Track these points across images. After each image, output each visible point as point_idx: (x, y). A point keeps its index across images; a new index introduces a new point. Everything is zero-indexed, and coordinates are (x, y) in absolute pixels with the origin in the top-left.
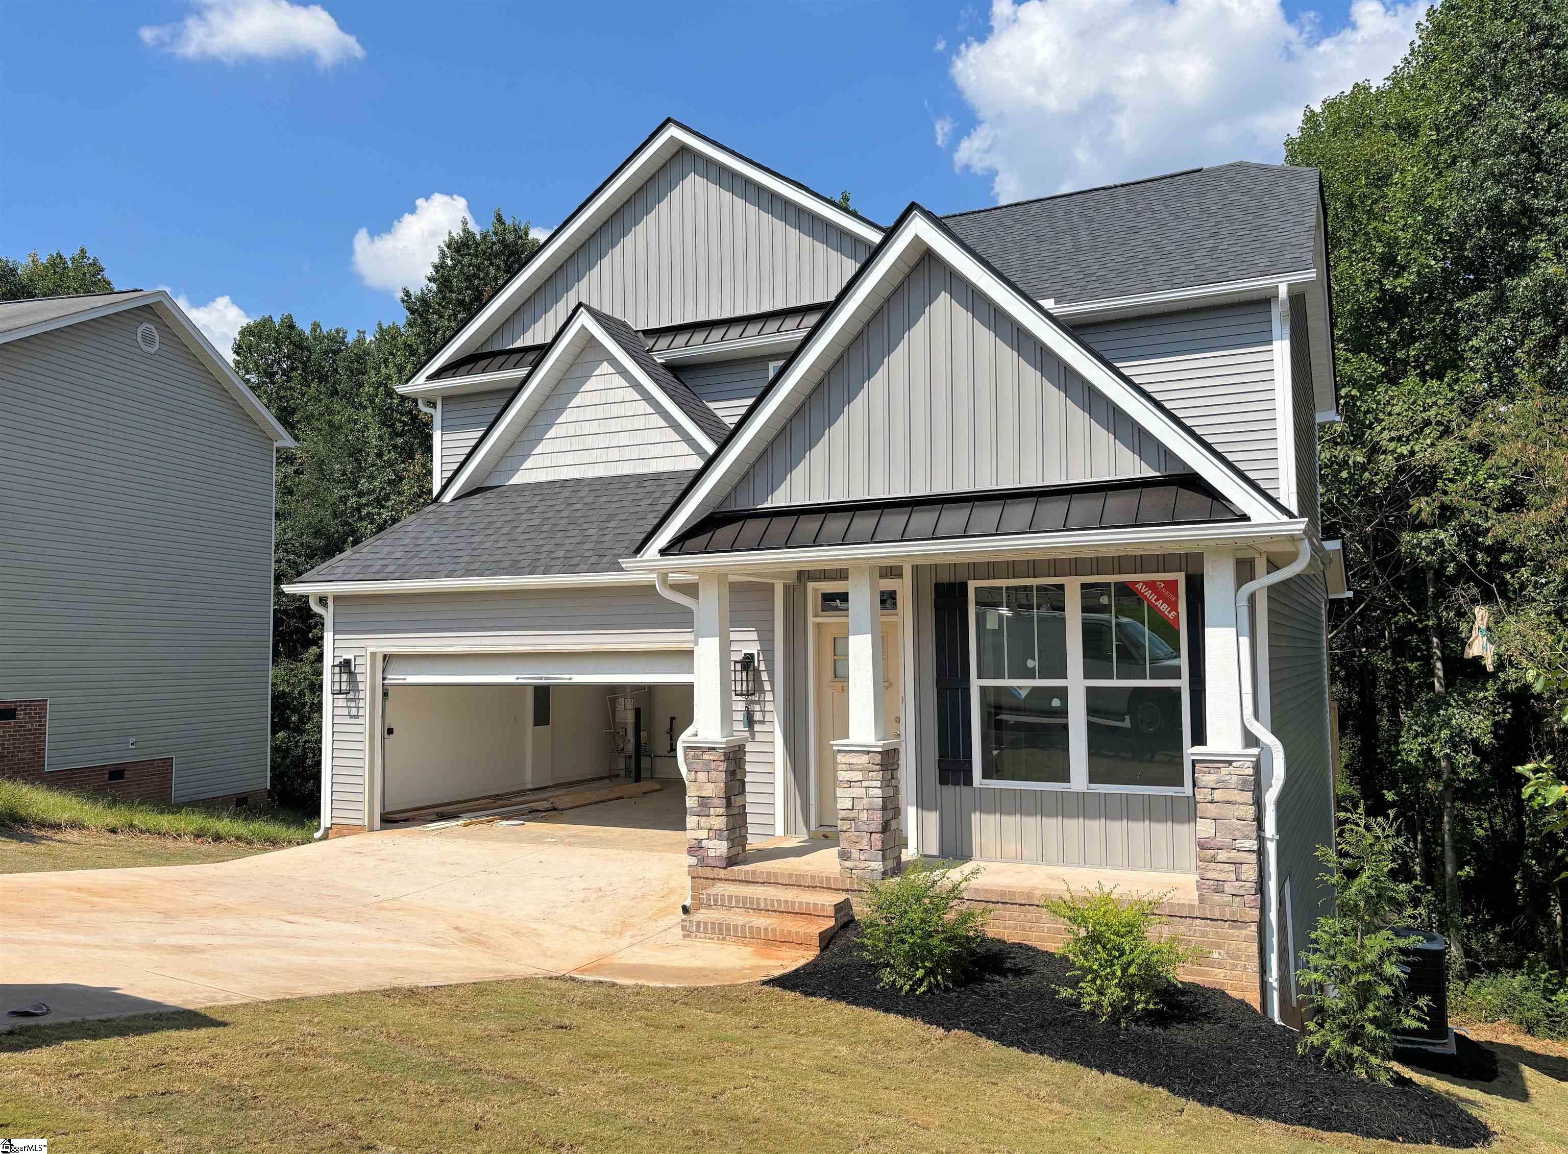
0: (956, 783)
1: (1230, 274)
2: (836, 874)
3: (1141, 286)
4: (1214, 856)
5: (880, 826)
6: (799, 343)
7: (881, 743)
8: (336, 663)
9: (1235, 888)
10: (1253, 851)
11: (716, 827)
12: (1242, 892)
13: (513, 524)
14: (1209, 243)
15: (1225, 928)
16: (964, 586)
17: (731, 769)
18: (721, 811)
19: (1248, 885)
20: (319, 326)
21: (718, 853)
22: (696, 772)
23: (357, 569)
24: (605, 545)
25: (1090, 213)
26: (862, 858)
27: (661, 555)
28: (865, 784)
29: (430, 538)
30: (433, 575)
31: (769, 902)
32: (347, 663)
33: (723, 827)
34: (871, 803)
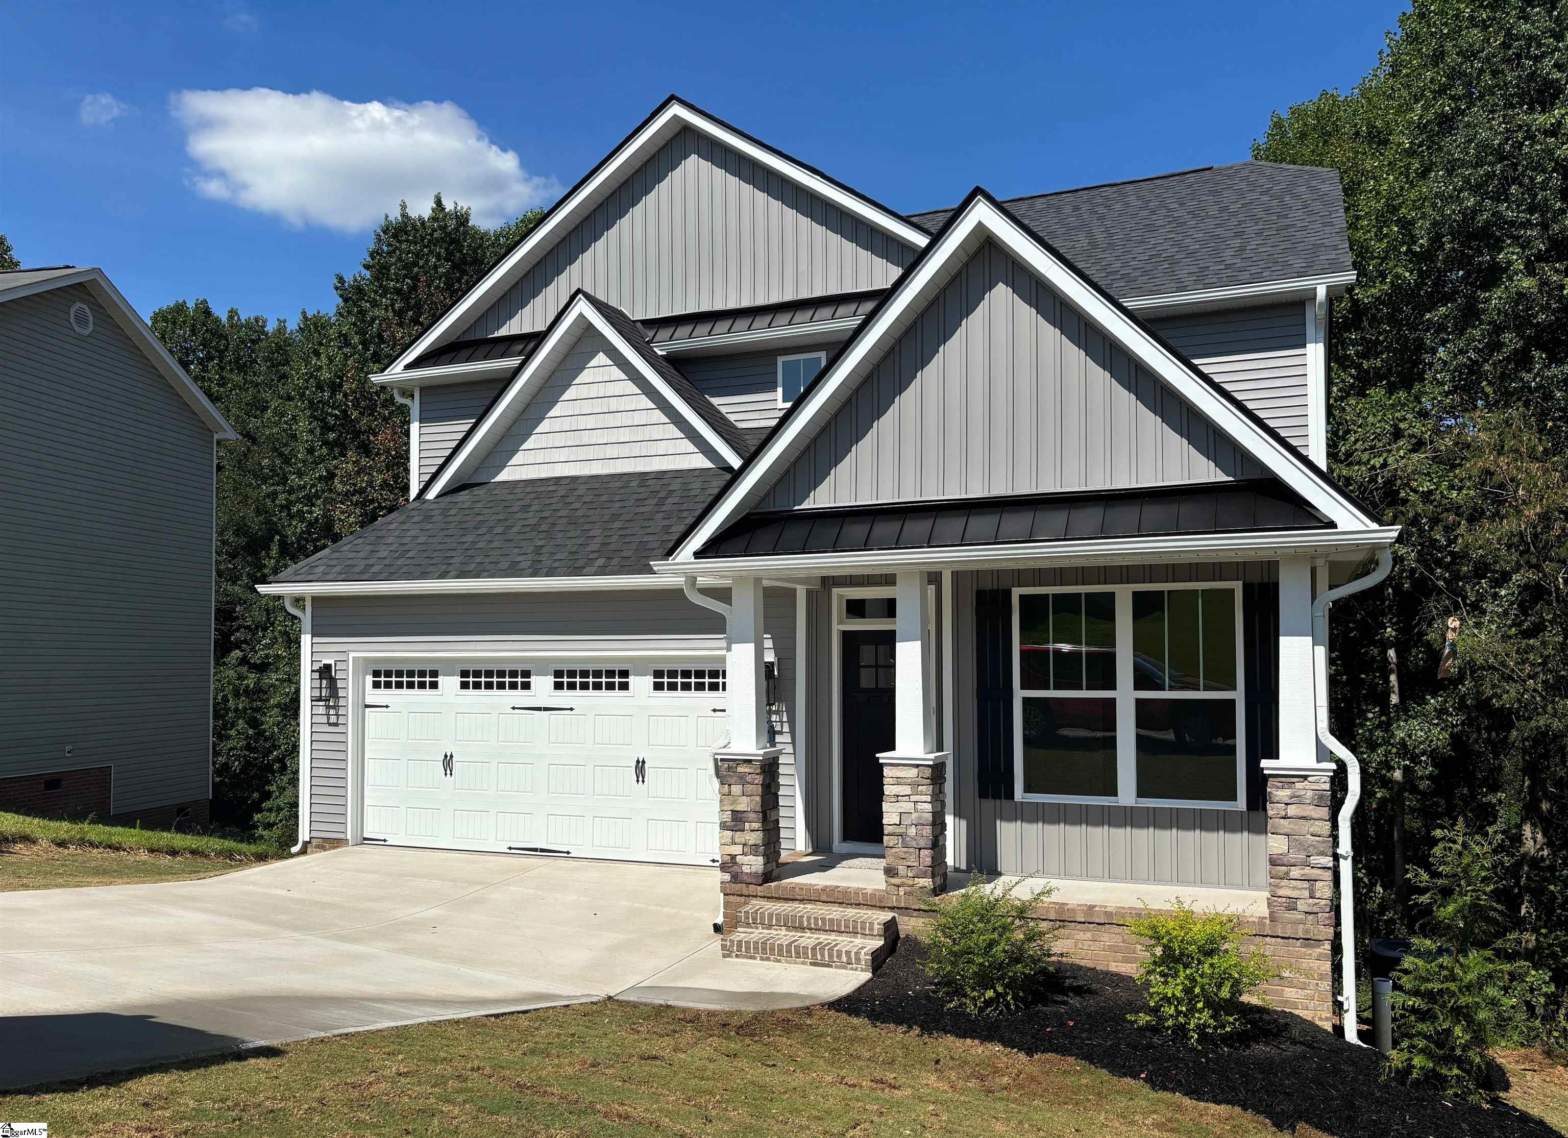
0: (996, 796)
1: (1264, 275)
2: (882, 891)
3: (1171, 285)
4: (1287, 873)
5: (930, 842)
6: (851, 333)
7: (932, 756)
8: (316, 667)
9: (1309, 905)
10: (1329, 868)
11: (751, 843)
12: (1315, 909)
13: (508, 523)
14: (1237, 242)
15: (1297, 948)
16: (1008, 593)
17: (767, 782)
18: (756, 825)
19: (1323, 902)
20: (237, 314)
21: (754, 869)
22: (730, 785)
23: (338, 569)
24: (612, 547)
25: (1101, 210)
26: (910, 874)
27: (696, 558)
28: (913, 798)
29: (416, 537)
30: (424, 576)
31: (812, 921)
32: (328, 667)
33: (759, 842)
34: (920, 818)
